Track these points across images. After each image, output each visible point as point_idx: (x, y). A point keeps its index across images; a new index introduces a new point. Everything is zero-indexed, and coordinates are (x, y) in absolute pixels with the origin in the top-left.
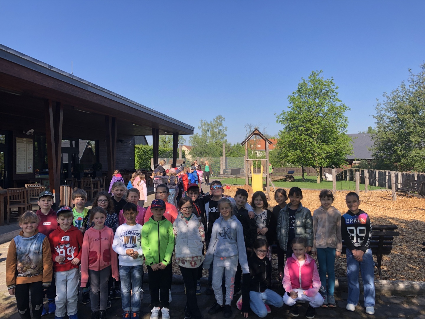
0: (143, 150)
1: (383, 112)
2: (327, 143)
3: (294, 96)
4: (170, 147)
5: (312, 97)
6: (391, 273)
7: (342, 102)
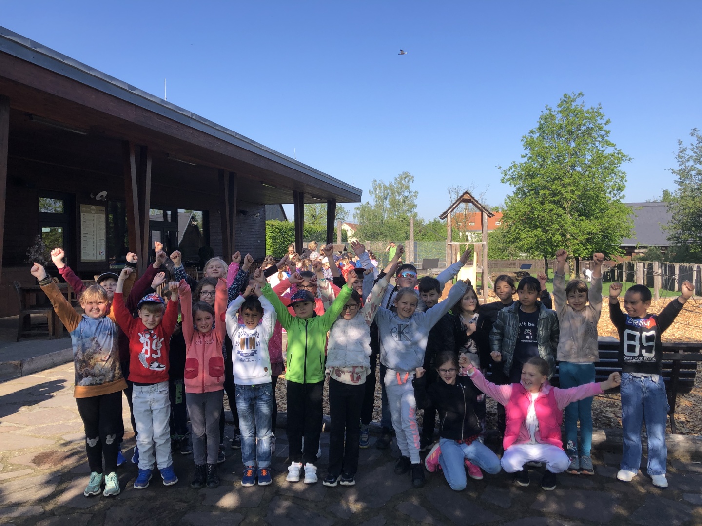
0: (279, 229)
1: (690, 163)
2: (588, 217)
3: (531, 136)
4: (322, 225)
5: (564, 139)
6: (692, 425)
7: (616, 147)
